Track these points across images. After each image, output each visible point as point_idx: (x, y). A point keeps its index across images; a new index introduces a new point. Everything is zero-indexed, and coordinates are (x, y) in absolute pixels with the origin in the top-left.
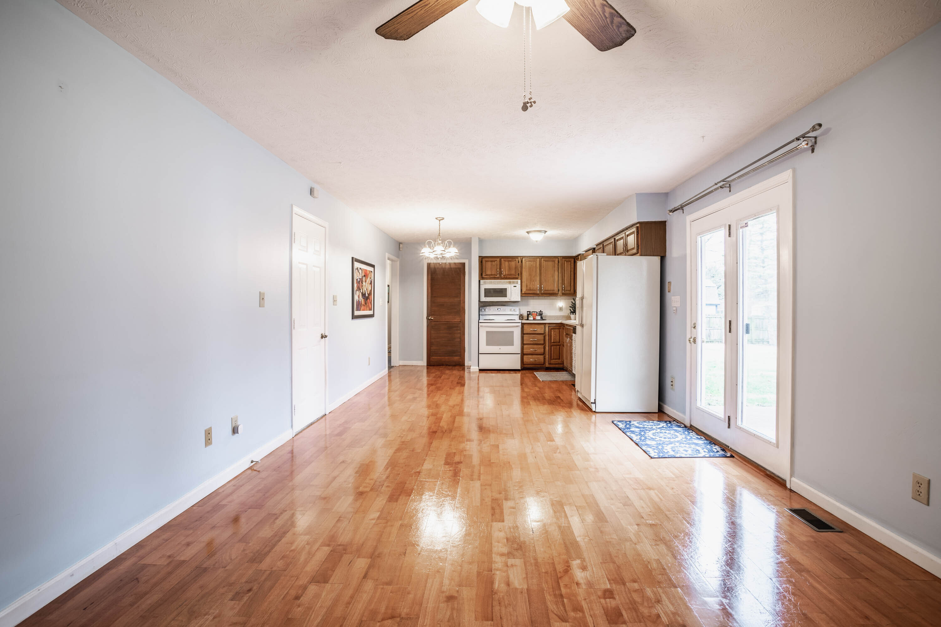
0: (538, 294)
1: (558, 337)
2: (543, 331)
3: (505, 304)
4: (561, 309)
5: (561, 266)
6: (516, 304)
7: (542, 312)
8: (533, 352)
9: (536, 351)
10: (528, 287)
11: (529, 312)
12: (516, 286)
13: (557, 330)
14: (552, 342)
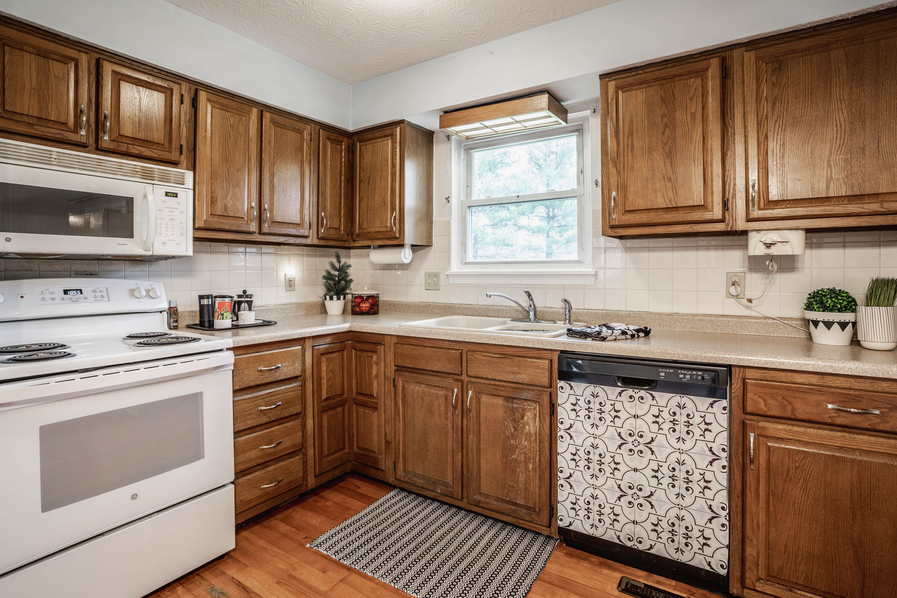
0: (251, 233)
1: (338, 380)
2: (300, 368)
3: (93, 267)
4: (290, 284)
5: (316, 153)
6: (145, 267)
7: (251, 296)
8: (269, 455)
9: (280, 447)
10: (219, 204)
11: (208, 297)
12: (175, 195)
13: (335, 355)
14: (324, 397)
